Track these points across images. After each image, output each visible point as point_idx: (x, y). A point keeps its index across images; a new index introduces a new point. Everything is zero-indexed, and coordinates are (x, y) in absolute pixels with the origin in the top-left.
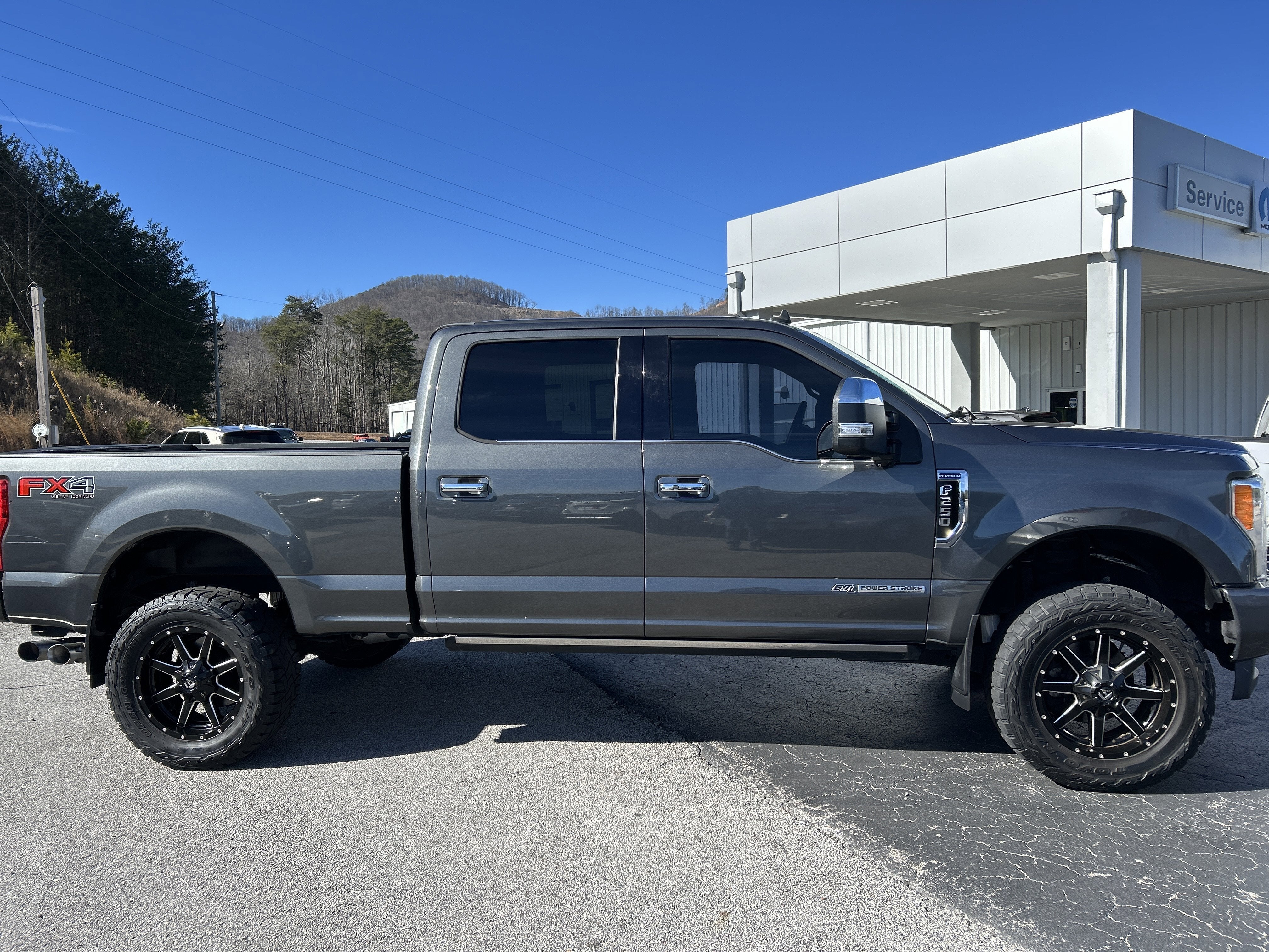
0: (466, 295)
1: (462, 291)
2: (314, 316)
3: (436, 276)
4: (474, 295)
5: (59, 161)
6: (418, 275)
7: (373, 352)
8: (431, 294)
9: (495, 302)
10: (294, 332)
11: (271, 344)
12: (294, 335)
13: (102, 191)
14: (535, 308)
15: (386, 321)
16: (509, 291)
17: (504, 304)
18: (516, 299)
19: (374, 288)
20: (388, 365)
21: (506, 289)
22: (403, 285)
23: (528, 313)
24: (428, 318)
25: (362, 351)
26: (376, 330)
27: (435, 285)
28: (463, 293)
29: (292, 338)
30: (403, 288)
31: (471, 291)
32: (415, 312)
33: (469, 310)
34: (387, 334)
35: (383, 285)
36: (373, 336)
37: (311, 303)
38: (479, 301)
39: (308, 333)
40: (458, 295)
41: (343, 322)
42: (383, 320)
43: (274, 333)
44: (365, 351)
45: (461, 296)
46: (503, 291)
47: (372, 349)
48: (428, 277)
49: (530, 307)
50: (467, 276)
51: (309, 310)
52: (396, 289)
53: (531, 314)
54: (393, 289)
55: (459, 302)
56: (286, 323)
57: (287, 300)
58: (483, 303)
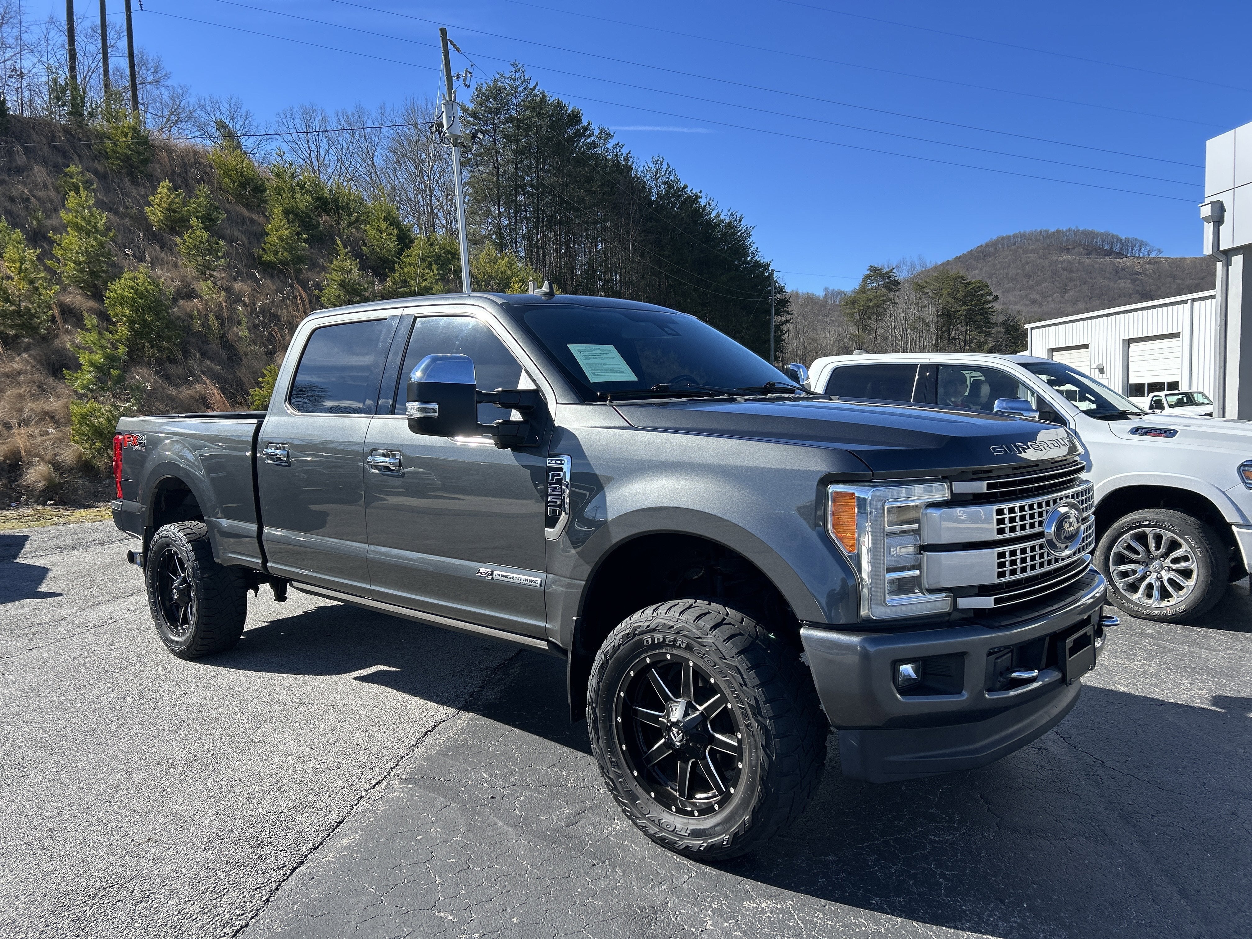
0: (1074, 248)
1: (1070, 245)
2: (892, 284)
3: (1041, 232)
4: (1084, 248)
5: (664, 167)
6: (1020, 232)
7: (949, 316)
8: (1033, 251)
9: (1109, 253)
10: (871, 300)
11: (849, 314)
12: (871, 304)
13: (689, 189)
14: (1160, 256)
15: (964, 283)
16: (1127, 240)
17: (1120, 255)
18: (1136, 248)
19: (971, 251)
20: (963, 329)
21: (1123, 238)
22: (1003, 245)
23: (1150, 262)
24: (1028, 276)
25: (938, 316)
26: (953, 294)
27: (1039, 241)
28: (1070, 247)
29: (868, 307)
30: (1003, 247)
31: (1080, 245)
32: (1014, 272)
33: (1077, 265)
34: (964, 297)
35: (981, 246)
36: (949, 299)
37: (891, 271)
38: (1089, 254)
39: (884, 301)
40: (1065, 250)
41: (920, 288)
42: (961, 283)
43: (852, 303)
44: (941, 315)
45: (1068, 250)
46: (1119, 240)
47: (948, 313)
48: (1031, 234)
49: (1153, 255)
50: (1077, 227)
51: (889, 278)
52: (996, 249)
53: (1154, 264)
54: (992, 250)
55: (1065, 257)
56: (864, 293)
57: (868, 270)
58: (1093, 256)
